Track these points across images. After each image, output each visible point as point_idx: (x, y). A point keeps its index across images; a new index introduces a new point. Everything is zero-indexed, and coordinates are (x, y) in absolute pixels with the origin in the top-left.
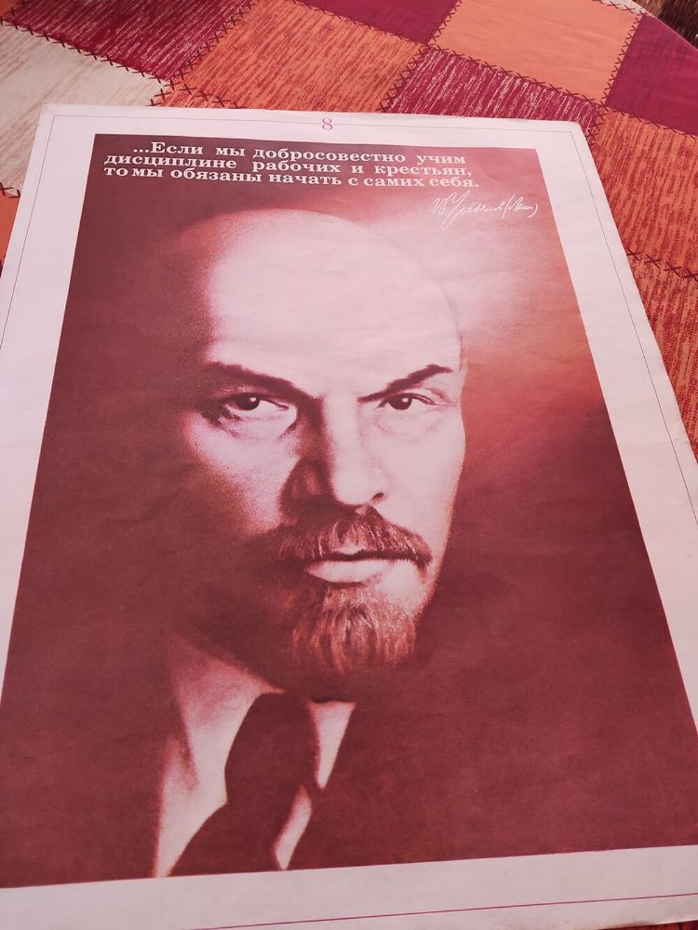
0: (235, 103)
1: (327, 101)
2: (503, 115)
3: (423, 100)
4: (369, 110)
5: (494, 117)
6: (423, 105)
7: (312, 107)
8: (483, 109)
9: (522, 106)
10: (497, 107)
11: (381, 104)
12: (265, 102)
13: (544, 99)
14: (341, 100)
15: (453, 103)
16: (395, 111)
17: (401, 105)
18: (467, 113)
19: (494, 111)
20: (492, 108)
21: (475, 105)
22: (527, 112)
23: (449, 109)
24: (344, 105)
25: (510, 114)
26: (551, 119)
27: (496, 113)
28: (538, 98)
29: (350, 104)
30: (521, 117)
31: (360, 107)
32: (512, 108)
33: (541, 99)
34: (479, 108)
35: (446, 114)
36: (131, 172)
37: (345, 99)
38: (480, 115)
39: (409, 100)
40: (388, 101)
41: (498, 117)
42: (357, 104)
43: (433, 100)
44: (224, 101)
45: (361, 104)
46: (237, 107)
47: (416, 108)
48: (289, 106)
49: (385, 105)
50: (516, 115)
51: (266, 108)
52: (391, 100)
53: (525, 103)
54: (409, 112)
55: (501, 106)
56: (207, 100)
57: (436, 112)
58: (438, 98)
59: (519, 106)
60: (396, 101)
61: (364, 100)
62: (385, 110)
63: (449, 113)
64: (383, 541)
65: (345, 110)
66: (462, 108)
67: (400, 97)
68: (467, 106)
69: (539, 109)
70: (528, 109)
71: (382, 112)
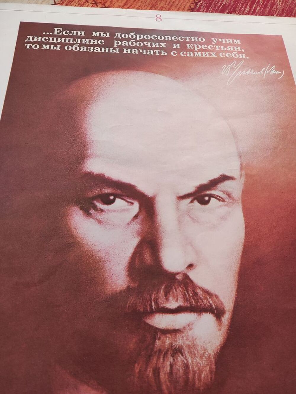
0: (104, 5)
1: (159, 4)
2: (262, 14)
3: (214, 3)
4: (183, 10)
5: (256, 15)
6: (215, 7)
7: (149, 8)
8: (250, 10)
9: (273, 8)
10: (258, 9)
11: (190, 6)
12: (122, 4)
13: (285, 4)
14: (167, 3)
15: (232, 6)
16: (198, 11)
17: (202, 7)
18: (241, 12)
19: (257, 11)
20: (255, 9)
21: (246, 7)
22: (276, 11)
23: (230, 10)
24: (168, 7)
25: (266, 13)
26: (290, 16)
27: (258, 13)
28: (282, 4)
29: (172, 6)
30: (272, 15)
31: (178, 8)
32: (267, 9)
33: (284, 4)
34: (248, 9)
35: (228, 13)
36: (41, 46)
37: (169, 3)
38: (248, 14)
39: (207, 4)
40: (194, 4)
41: (259, 15)
42: (176, 6)
43: (221, 4)
44: (98, 3)
45: (178, 6)
46: (105, 7)
47: (211, 9)
48: (137, 7)
49: (192, 7)
50: (270, 13)
51: (122, 7)
52: (196, 4)
53: (275, 6)
54: (207, 12)
55: (261, 8)
56: (88, 2)
57: (222, 11)
58: (224, 3)
59: (271, 8)
60: (199, 5)
61: (180, 4)
62: (192, 10)
63: (230, 13)
64: (194, 299)
65: (169, 10)
66: (238, 9)
67: (201, 2)
68: (241, 8)
69: (283, 10)
70: (277, 10)
71: (190, 11)
